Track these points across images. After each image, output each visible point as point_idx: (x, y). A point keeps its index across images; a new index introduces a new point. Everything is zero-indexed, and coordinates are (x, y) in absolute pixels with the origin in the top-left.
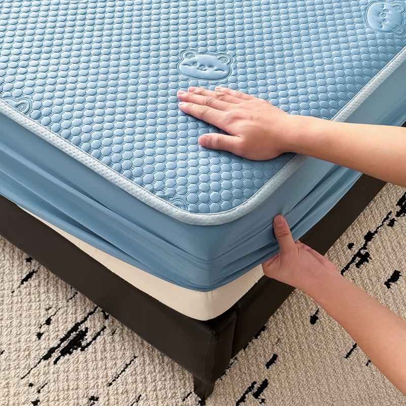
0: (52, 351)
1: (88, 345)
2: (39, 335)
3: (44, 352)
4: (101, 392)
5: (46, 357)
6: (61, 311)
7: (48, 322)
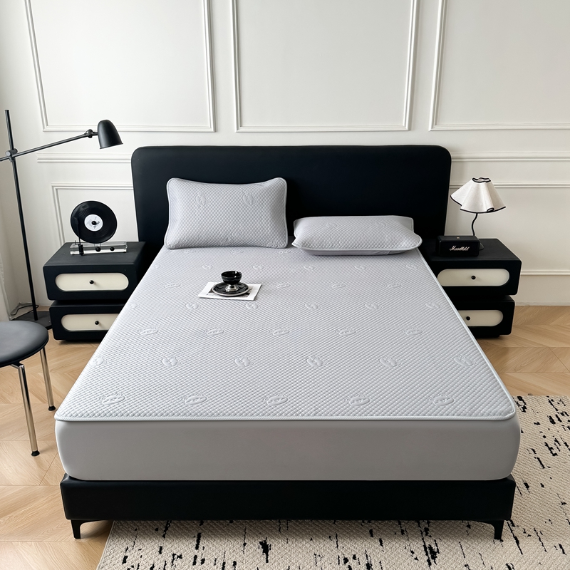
0: (429, 561)
1: (438, 549)
2: (416, 559)
3: (427, 563)
4: (466, 561)
5: (430, 564)
6: (412, 546)
7: (412, 552)
